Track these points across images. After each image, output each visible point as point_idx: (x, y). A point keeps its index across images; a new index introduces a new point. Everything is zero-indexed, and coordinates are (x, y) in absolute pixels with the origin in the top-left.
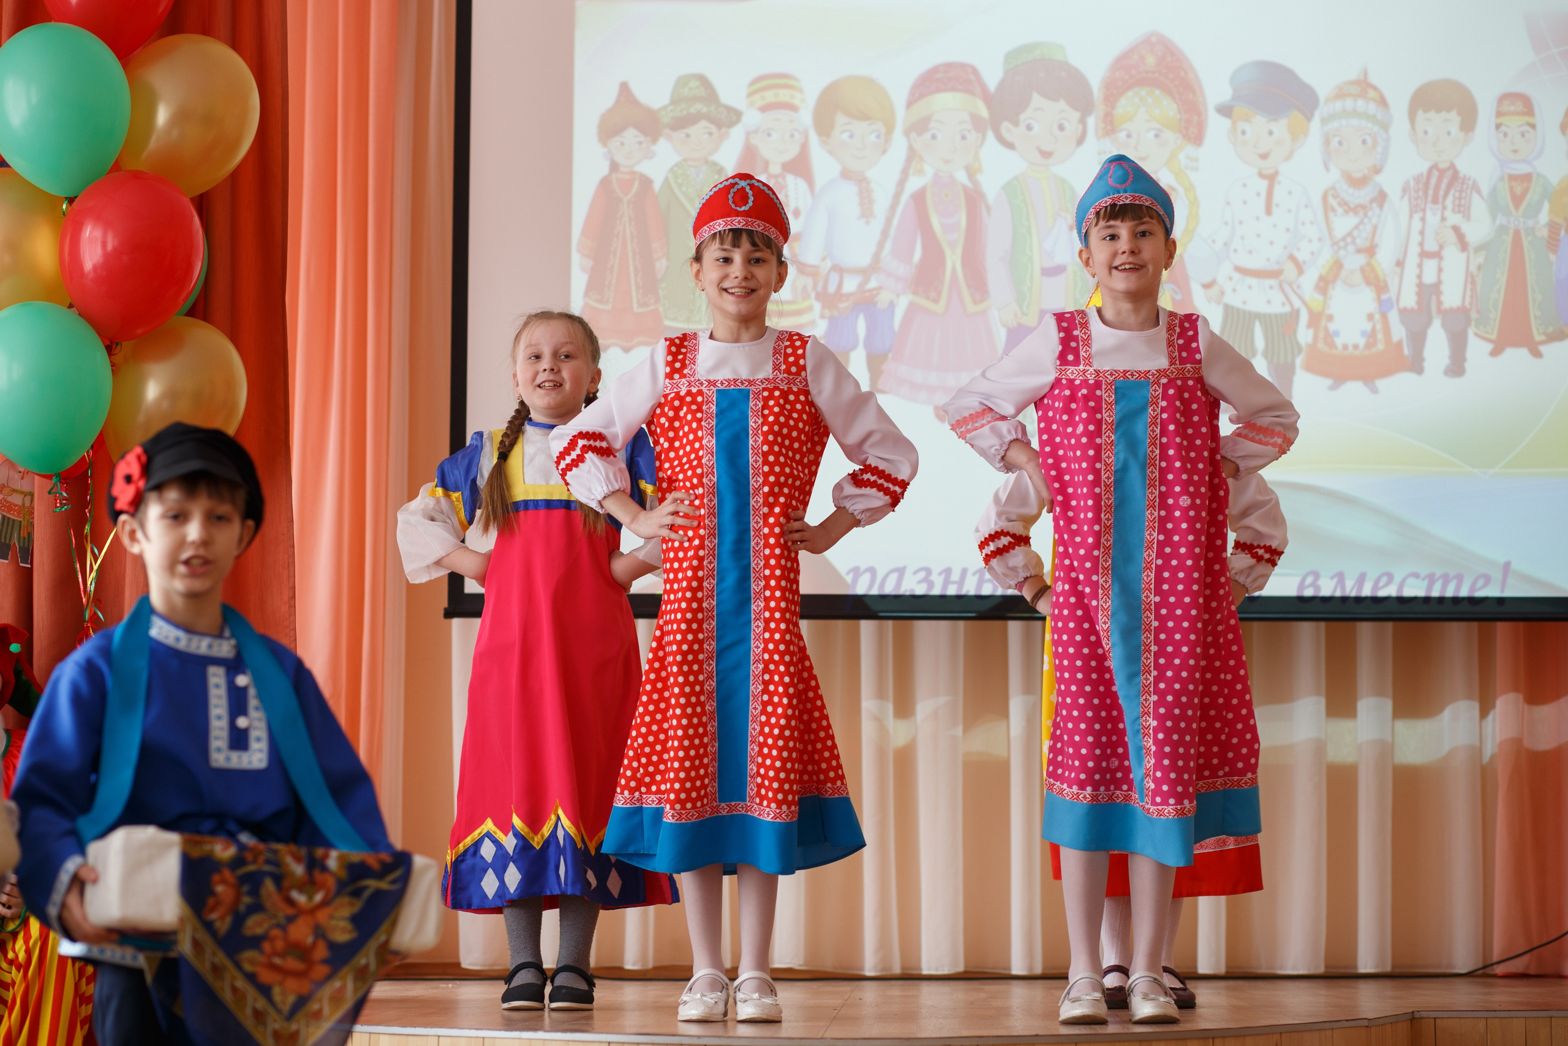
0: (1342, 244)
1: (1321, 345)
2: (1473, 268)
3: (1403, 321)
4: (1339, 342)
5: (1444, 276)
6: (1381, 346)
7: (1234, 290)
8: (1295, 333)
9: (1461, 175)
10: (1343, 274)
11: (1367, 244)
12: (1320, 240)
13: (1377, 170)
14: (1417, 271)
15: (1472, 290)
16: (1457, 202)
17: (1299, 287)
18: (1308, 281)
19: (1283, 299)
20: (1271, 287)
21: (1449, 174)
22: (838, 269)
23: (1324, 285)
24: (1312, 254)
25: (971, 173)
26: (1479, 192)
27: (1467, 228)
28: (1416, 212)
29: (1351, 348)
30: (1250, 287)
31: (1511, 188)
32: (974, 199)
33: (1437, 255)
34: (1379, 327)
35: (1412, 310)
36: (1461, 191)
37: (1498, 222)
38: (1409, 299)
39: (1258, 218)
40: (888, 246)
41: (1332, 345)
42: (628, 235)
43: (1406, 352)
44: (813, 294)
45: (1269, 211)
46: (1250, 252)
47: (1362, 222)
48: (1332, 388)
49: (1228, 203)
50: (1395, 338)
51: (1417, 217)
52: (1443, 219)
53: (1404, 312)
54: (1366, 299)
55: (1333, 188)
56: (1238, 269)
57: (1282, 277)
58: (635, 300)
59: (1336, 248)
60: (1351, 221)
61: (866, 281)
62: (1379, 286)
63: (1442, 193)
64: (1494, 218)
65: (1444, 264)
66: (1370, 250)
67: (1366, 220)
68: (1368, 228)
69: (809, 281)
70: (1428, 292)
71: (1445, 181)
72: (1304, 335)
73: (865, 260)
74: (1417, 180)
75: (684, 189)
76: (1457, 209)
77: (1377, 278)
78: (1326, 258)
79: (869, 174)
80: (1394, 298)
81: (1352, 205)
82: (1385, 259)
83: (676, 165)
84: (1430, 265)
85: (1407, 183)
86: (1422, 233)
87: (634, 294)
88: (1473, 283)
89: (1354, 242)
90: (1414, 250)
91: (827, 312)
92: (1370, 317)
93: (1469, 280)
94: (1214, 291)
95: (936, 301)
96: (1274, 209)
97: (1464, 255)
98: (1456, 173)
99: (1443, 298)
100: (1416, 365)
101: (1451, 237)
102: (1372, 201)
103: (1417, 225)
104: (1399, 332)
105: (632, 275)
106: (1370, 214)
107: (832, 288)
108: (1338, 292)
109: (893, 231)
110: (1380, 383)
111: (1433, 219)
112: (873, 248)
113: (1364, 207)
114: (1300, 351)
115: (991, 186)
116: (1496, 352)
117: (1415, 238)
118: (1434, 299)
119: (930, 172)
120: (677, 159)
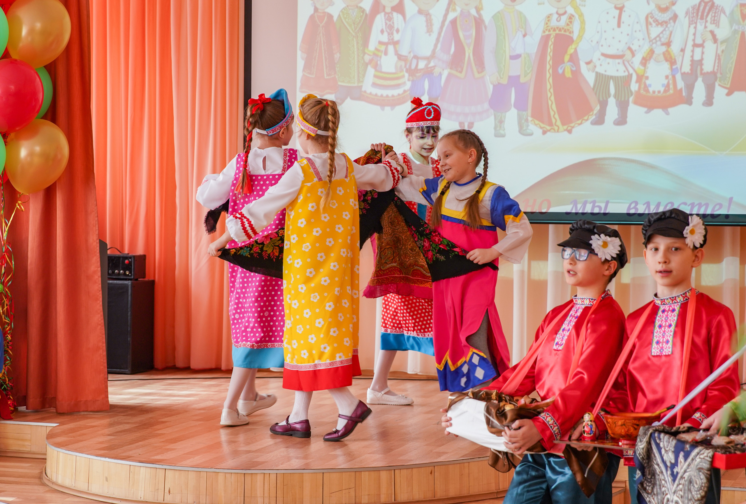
0: (654, 41)
1: (642, 91)
2: (719, 52)
3: (683, 79)
4: (651, 90)
5: (704, 56)
6: (671, 92)
7: (601, 65)
8: (630, 86)
9: (716, 5)
10: (654, 56)
11: (667, 41)
12: (643, 39)
13: (674, 4)
14: (691, 54)
15: (718, 63)
16: (713, 19)
17: (632, 63)
18: (637, 60)
19: (625, 69)
20: (619, 63)
21: (710, 4)
22: (416, 57)
23: (645, 62)
24: (640, 46)
25: (478, 9)
26: (724, 13)
27: (717, 32)
28: (692, 24)
29: (656, 93)
30: (609, 63)
31: (741, 11)
32: (479, 22)
33: (702, 46)
34: (671, 82)
35: (688, 73)
36: (715, 13)
37: (733, 28)
38: (686, 68)
39: (613, 29)
40: (439, 46)
41: (647, 91)
42: (322, 42)
43: (684, 94)
44: (405, 69)
45: (619, 26)
46: (609, 46)
47: (664, 30)
48: (647, 112)
49: (599, 22)
50: (679, 87)
51: (692, 26)
52: (706, 27)
53: (683, 74)
54: (665, 68)
55: (651, 13)
56: (603, 55)
57: (624, 58)
58: (325, 73)
59: (651, 43)
60: (660, 29)
61: (429, 62)
62: (672, 61)
63: (705, 14)
64: (731, 27)
65: (705, 50)
66: (668, 44)
67: (667, 29)
68: (668, 33)
69: (403, 63)
70: (697, 64)
71: (708, 8)
72: (634, 87)
73: (428, 53)
74: (693, 8)
75: (347, 20)
76: (713, 22)
77: (671, 57)
78: (646, 48)
79: (431, 12)
80: (679, 67)
81: (660, 22)
82: (675, 48)
83: (344, 9)
84: (698, 51)
85: (688, 9)
86: (694, 34)
87: (325, 70)
88: (719, 59)
89: (660, 40)
90: (690, 43)
91: (411, 78)
92: (667, 77)
93: (717, 58)
94: (591, 66)
95: (461, 72)
96: (622, 25)
97: (716, 45)
98: (713, 4)
99: (703, 67)
100: (689, 101)
101: (709, 36)
102: (670, 19)
103: (692, 30)
104: (680, 84)
105: (324, 61)
106: (669, 26)
107: (413, 67)
108: (651, 65)
109: (441, 39)
110: (670, 110)
111: (700, 27)
112: (432, 47)
113: (666, 22)
114: (632, 95)
115: (487, 16)
116: (728, 94)
117: (691, 37)
118: (699, 67)
119: (459, 9)
120: (344, 5)
